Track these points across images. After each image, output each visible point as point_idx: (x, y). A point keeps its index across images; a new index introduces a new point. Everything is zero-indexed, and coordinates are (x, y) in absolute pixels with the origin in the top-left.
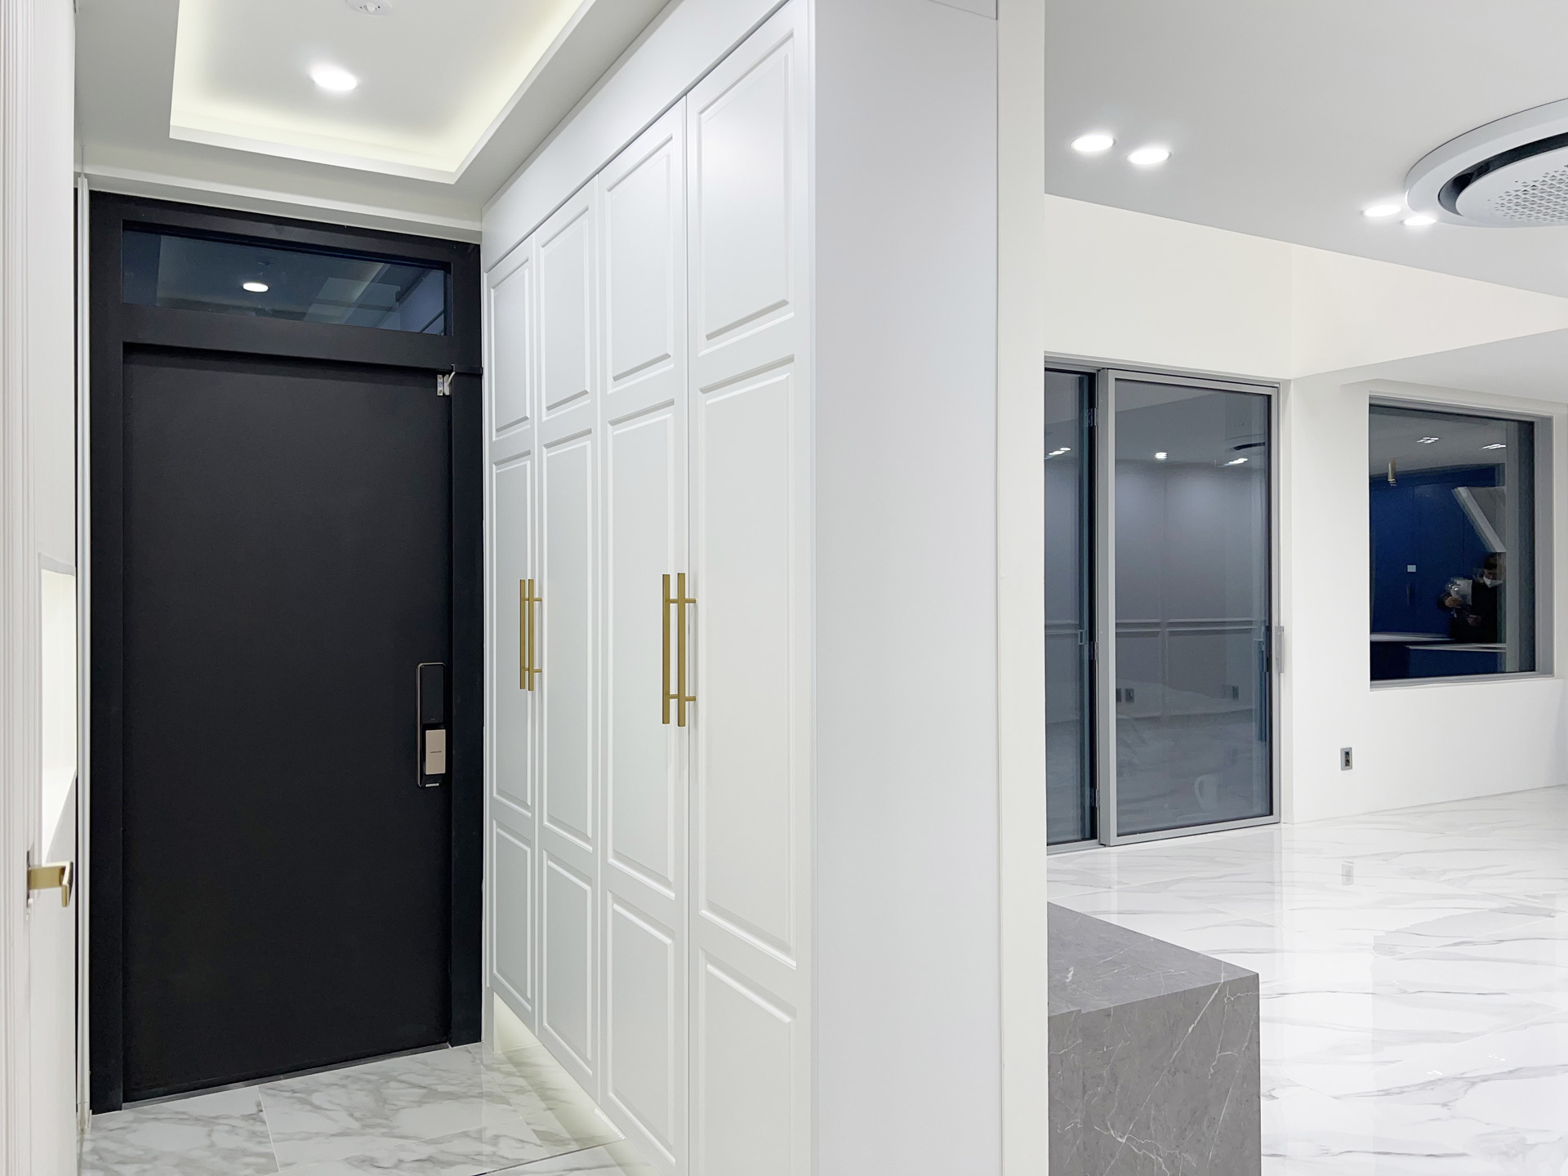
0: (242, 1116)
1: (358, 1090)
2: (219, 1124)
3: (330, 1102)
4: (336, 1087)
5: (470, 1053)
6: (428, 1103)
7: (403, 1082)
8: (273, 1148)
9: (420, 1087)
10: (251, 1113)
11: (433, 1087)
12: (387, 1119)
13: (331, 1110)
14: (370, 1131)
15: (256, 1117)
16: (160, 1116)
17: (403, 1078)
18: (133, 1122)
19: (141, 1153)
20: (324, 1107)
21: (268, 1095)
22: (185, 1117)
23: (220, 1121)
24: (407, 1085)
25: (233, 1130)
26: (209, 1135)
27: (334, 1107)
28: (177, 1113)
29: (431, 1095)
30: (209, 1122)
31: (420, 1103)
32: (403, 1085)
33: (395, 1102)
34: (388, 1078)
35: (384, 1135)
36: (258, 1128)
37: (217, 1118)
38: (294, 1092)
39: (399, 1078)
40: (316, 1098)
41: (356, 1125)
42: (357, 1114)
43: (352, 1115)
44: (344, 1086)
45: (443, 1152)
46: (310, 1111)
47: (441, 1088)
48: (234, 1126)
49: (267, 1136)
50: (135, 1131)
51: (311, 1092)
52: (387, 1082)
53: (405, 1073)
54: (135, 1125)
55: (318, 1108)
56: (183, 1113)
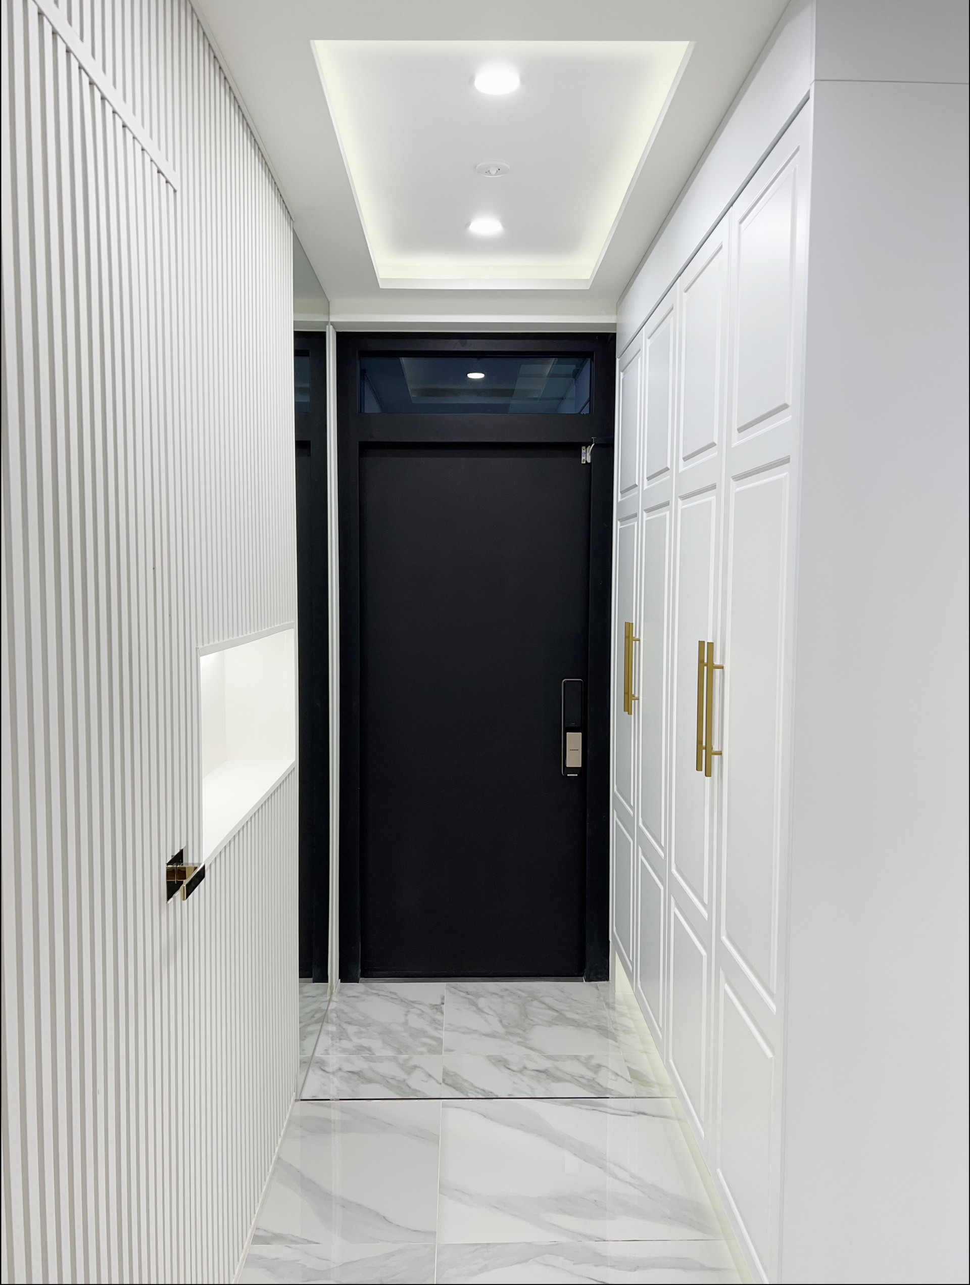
0: (431, 1004)
1: (511, 1002)
2: (414, 1008)
3: (489, 1007)
4: (496, 996)
5: (598, 990)
6: (557, 1025)
7: (544, 1003)
8: (443, 1035)
9: (554, 1010)
10: (436, 1004)
11: (563, 1012)
12: (524, 1031)
13: (488, 1014)
14: (510, 1037)
15: (438, 1008)
16: (381, 993)
17: (545, 999)
18: (362, 993)
19: (362, 1018)
20: (485, 1011)
21: (450, 992)
22: (394, 996)
23: (416, 1006)
24: (547, 1007)
25: (422, 1015)
26: (406, 1015)
27: (492, 1013)
28: (391, 992)
29: (560, 1019)
30: (409, 1004)
31: (551, 1023)
32: (543, 1006)
33: (533, 1019)
34: (533, 997)
35: (518, 1043)
36: (438, 1017)
37: (414, 1002)
38: (468, 993)
39: (541, 999)
40: (482, 1002)
41: (502, 1030)
42: (505, 1022)
43: (501, 1022)
44: (501, 997)
45: (557, 1068)
46: (474, 1011)
47: (569, 1015)
48: (423, 1012)
49: (442, 1025)
50: (363, 1000)
51: (478, 995)
52: (532, 1000)
53: (547, 996)
54: (364, 997)
55: (480, 1010)
56: (395, 994)
